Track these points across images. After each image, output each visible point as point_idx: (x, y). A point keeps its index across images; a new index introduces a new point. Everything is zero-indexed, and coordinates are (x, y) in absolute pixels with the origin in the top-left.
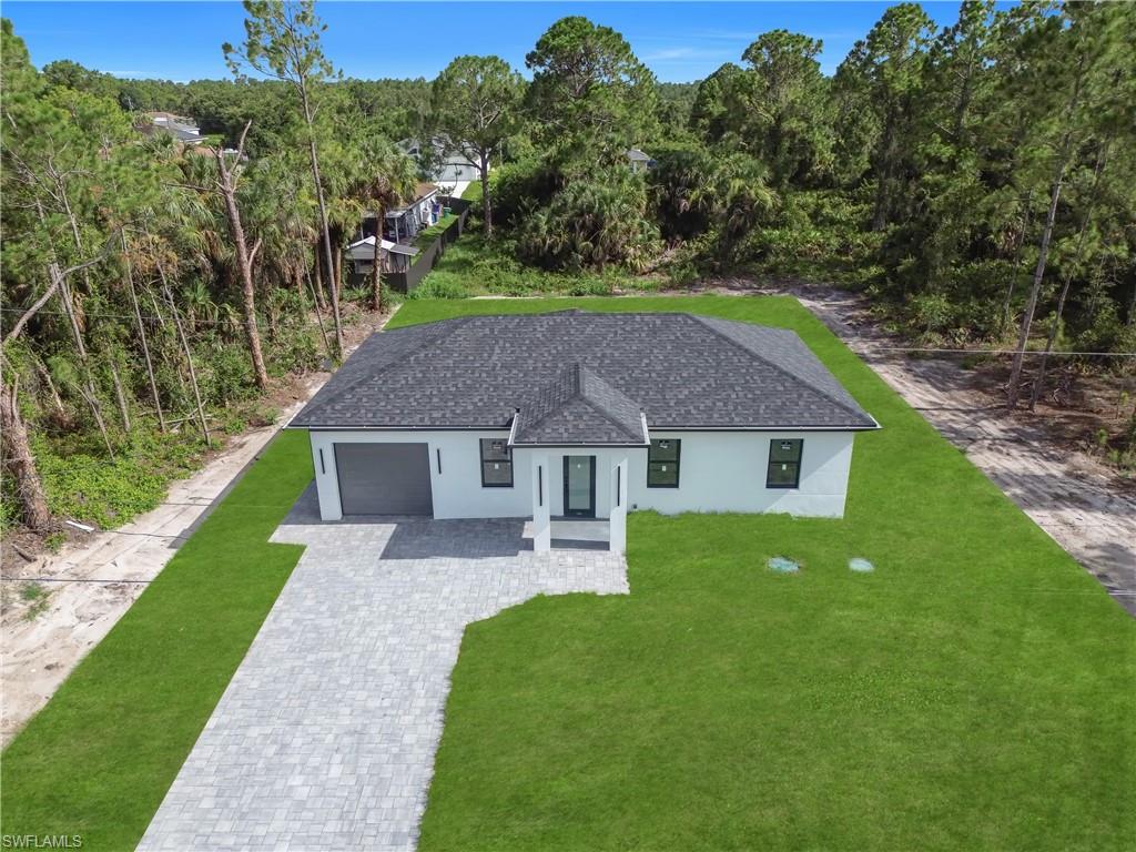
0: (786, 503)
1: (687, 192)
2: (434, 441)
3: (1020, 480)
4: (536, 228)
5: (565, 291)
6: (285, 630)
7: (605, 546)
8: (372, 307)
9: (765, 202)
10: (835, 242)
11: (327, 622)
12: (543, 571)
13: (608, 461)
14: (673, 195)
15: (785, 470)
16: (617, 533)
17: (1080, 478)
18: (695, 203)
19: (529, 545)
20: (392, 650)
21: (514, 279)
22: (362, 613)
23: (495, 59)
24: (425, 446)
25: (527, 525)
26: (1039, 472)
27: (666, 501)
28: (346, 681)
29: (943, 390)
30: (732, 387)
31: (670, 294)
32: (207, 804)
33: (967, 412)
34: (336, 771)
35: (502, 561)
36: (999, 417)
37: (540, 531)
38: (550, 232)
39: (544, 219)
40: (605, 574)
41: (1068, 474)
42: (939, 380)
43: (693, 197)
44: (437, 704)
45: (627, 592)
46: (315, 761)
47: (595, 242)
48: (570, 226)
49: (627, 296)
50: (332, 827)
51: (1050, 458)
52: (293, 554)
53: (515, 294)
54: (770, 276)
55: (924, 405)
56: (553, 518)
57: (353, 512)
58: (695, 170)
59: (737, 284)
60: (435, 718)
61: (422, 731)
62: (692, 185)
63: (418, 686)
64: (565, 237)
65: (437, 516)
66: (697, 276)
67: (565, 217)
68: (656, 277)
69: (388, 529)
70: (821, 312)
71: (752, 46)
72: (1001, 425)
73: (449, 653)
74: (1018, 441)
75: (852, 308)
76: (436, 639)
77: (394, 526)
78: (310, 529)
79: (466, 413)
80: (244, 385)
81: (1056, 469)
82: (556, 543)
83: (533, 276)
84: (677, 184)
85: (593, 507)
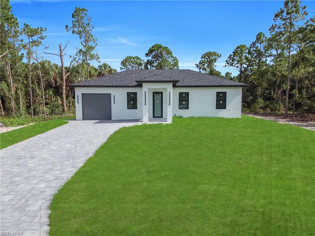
0: (222, 113)
2: (112, 93)
23: (137, 57)
27: (184, 113)
65: (112, 119)
71: (203, 55)
78: (72, 121)
79: (123, 84)
85: (162, 117)
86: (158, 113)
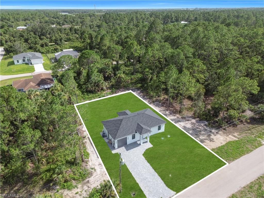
3: (173, 120)
5: (97, 97)
9: (123, 77)
10: (130, 78)
11: (130, 159)
12: (144, 147)
15: (159, 128)
16: (148, 140)
17: (178, 118)
19: (140, 144)
21: (87, 96)
22: (132, 157)
24: (126, 137)
28: (137, 163)
32: (138, 177)
33: (164, 111)
34: (145, 170)
35: (139, 147)
36: (167, 111)
37: (141, 142)
40: (149, 145)
42: (158, 106)
43: (107, 74)
45: (153, 146)
46: (142, 170)
47: (99, 87)
50: (149, 174)
51: (174, 116)
57: (119, 147)
58: (106, 70)
62: (107, 72)
63: (144, 161)
65: (127, 144)
66: (115, 90)
67: (93, 84)
68: (109, 91)
74: (171, 114)
76: (141, 157)
77: (124, 147)
78: (116, 150)
81: (176, 117)
82: (143, 143)
84: (104, 72)
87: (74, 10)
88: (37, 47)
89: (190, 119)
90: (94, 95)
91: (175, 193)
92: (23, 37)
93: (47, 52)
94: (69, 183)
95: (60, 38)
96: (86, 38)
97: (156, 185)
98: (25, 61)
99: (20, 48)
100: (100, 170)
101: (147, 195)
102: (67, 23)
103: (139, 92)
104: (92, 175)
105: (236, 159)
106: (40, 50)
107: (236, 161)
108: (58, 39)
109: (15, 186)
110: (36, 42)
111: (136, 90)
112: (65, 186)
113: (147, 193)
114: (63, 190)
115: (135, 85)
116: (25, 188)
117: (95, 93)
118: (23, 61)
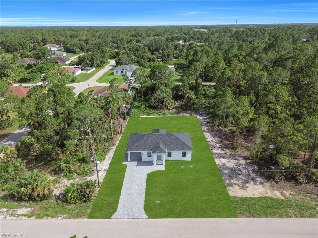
0: (184, 159)
1: (180, 92)
2: (142, 152)
3: (217, 154)
4: (152, 102)
5: (157, 114)
6: (128, 175)
7: (162, 164)
8: (124, 119)
9: (193, 98)
10: (208, 101)
11: (132, 174)
12: (155, 168)
13: (163, 155)
14: (177, 92)
15: (184, 155)
16: (164, 163)
18: (181, 94)
19: (154, 164)
20: (140, 176)
21: (148, 111)
22: (136, 172)
24: (141, 153)
25: (153, 162)
26: (221, 153)
27: (170, 159)
28: (136, 179)
29: (214, 138)
30: (177, 145)
31: (175, 115)
32: (126, 190)
33: (216, 142)
34: (137, 187)
35: (150, 166)
36: (220, 143)
37: (155, 163)
38: (154, 103)
39: (153, 100)
40: (162, 168)
41: (225, 153)
42: (214, 136)
43: (181, 93)
44: (145, 182)
45: (165, 170)
46: (135, 187)
47: (162, 104)
48: (158, 102)
49: (168, 116)
50: (137, 192)
52: (126, 166)
53: (148, 115)
54: (194, 110)
55: (210, 141)
56: (156, 161)
57: (132, 160)
58: (181, 88)
59: (188, 112)
60: (145, 183)
61: (144, 184)
62: (181, 91)
63: (143, 180)
64: (157, 104)
65: (142, 161)
66: (181, 110)
67: (157, 100)
68: (174, 110)
69: (136, 162)
70: (201, 120)
72: (220, 145)
73: (146, 177)
74: (221, 148)
75: (206, 119)
76: (144, 175)
77: (137, 162)
78: (127, 162)
79: (146, 149)
80: (110, 138)
81: (223, 152)
82: (157, 164)
83: (151, 111)
84: (178, 90)
85: (161, 160)
86: (159, 158)
87: (213, 26)
88: (141, 61)
89: (239, 159)
90: (155, 111)
91: (147, 217)
92: (137, 52)
93: (150, 67)
94: (71, 174)
95: (168, 54)
96: (190, 54)
97: (135, 203)
98: (123, 73)
99: (125, 61)
100: (102, 174)
101: (120, 207)
102: (193, 40)
103: (206, 117)
104: (93, 176)
105: (254, 217)
106: (144, 65)
107: (252, 219)
108: (166, 55)
109: (40, 164)
110: (143, 56)
111: (205, 115)
112: (67, 175)
113: (121, 206)
114: (64, 178)
115: (208, 109)
116: (43, 167)
117: (158, 110)
118: (122, 73)
